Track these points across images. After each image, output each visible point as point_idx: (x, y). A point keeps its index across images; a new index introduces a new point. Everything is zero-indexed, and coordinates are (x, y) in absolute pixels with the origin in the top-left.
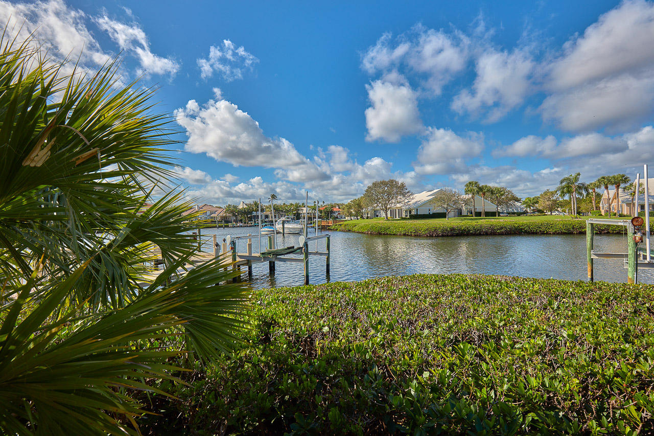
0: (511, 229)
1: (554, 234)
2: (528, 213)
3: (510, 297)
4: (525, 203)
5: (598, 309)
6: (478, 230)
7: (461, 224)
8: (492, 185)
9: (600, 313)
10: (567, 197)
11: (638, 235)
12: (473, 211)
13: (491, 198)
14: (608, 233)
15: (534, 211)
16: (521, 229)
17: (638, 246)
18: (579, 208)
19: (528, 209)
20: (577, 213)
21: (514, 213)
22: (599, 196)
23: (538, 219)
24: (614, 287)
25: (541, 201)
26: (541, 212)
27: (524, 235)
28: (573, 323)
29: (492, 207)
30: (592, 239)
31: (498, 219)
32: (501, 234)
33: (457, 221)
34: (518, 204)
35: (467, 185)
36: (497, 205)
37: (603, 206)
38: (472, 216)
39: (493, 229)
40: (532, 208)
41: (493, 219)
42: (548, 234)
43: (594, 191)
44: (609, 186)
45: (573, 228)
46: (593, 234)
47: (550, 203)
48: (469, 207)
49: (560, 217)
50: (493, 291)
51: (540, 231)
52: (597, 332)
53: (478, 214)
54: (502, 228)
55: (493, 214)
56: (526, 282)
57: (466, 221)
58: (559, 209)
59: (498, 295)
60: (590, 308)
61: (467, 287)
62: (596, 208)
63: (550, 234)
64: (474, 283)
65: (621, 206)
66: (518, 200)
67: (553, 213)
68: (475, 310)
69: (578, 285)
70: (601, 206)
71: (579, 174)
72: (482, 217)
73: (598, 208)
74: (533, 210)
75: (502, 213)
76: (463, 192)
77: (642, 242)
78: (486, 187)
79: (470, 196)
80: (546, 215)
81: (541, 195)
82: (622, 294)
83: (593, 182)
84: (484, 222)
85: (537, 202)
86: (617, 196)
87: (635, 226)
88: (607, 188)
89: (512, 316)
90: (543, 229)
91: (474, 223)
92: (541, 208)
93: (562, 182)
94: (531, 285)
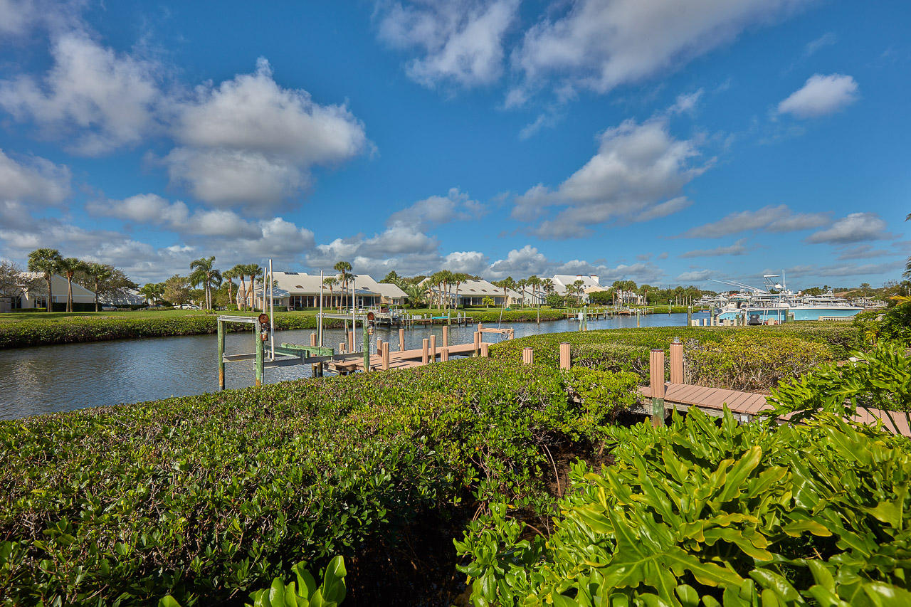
0: (120, 331)
1: (184, 335)
2: (148, 305)
3: (105, 439)
4: (144, 291)
5: (219, 423)
6: (57, 335)
7: (20, 325)
8: (86, 259)
9: (220, 427)
10: (200, 287)
11: (265, 333)
12: (48, 301)
13: (86, 280)
14: (244, 330)
15: (158, 304)
16: (138, 330)
17: (265, 344)
18: (214, 301)
19: (150, 300)
20: (212, 307)
21: (126, 306)
22: (235, 287)
23: (163, 315)
24: (239, 393)
25: (168, 289)
26: (168, 305)
27: (142, 338)
28: (190, 449)
29: (87, 296)
30: (223, 340)
31: (98, 315)
32: (104, 340)
33: (9, 320)
34: (134, 293)
35: (34, 255)
36: (96, 293)
37: (239, 300)
38: (46, 311)
39: (88, 332)
40: (155, 299)
41: (89, 315)
42: (176, 335)
43: (231, 281)
44: (245, 277)
45: (207, 326)
46: (224, 333)
47: (180, 293)
48: (38, 295)
49: (190, 312)
50: (76, 436)
51: (166, 331)
52: (214, 451)
53: (60, 307)
54: (104, 330)
55: (89, 307)
56: (134, 410)
57: (31, 319)
58: (191, 301)
59: (83, 441)
60: (211, 425)
61: (21, 441)
62: (233, 301)
63: (179, 335)
64: (39, 431)
65: (256, 301)
66: (133, 287)
67: (184, 307)
68: (34, 478)
69: (202, 399)
70: (237, 299)
71: (213, 259)
72: (67, 312)
73: (234, 301)
74: (157, 301)
75: (106, 305)
76: (26, 265)
77: (267, 340)
78: (76, 261)
79: (42, 274)
80: (175, 309)
81: (168, 281)
82: (246, 400)
83: (229, 270)
84: (71, 321)
85: (162, 291)
86: (252, 289)
87: (262, 323)
88: (243, 278)
89: (104, 467)
90: (169, 328)
91: (49, 323)
92: (167, 300)
93: (192, 267)
94: (142, 412)
